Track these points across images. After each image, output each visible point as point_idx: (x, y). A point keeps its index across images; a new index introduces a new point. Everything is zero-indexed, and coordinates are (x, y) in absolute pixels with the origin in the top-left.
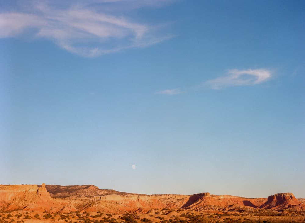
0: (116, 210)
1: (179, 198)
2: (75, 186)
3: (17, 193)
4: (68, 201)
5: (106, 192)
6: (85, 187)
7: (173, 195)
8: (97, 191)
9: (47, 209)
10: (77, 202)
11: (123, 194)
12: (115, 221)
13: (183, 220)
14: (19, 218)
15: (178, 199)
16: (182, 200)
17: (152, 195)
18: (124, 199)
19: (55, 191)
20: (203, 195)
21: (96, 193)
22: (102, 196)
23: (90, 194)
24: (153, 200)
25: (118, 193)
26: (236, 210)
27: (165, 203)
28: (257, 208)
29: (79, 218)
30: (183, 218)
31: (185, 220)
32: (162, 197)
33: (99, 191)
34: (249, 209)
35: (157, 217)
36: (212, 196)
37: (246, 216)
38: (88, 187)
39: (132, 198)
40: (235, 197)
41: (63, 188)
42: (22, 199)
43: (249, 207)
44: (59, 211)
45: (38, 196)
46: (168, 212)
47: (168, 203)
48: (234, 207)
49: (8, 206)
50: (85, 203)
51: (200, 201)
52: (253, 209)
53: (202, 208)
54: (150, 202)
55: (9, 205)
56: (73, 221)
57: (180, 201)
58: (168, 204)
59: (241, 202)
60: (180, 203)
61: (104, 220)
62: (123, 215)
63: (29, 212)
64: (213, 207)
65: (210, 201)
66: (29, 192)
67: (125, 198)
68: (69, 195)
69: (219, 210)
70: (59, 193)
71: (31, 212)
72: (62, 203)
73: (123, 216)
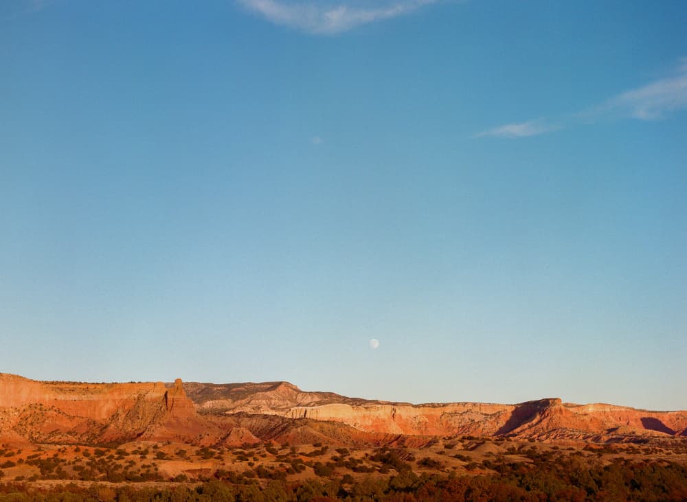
0: (345, 440)
1: (490, 412)
2: (244, 384)
3: (119, 402)
4: (234, 420)
5: (316, 399)
6: (269, 386)
7: (474, 404)
8: (297, 396)
9: (189, 437)
10: (254, 421)
11: (356, 402)
12: (359, 465)
13: (516, 461)
14: (145, 457)
15: (485, 415)
16: (497, 416)
17: (424, 406)
18: (360, 414)
19: (200, 398)
20: (546, 403)
21: (295, 401)
22: (309, 408)
23: (281, 403)
24: (427, 416)
25: (344, 400)
26: (625, 439)
27: (455, 422)
28: (677, 434)
29: (277, 457)
30: (516, 458)
31: (522, 463)
32: (449, 410)
33: (300, 395)
34: (658, 437)
35: (454, 455)
36: (566, 405)
37: (656, 453)
38: (275, 386)
39: (378, 412)
40: (623, 410)
41: (219, 388)
42: (132, 414)
43: (656, 433)
44: (217, 441)
45: (167, 409)
46: (475, 444)
47: (462, 424)
48: (620, 432)
49: (101, 430)
50: (273, 424)
51: (538, 417)
52: (668, 437)
53: (545, 436)
54: (421, 420)
55: (104, 428)
56: (265, 464)
57: (491, 418)
58: (463, 427)
59: (636, 420)
60: (492, 423)
61: (335, 462)
62: (375, 451)
63: (160, 445)
64: (570, 433)
65: (562, 418)
66: (146, 398)
67: (362, 411)
68: (232, 406)
69: (584, 439)
70: (211, 402)
71: (164, 445)
72: (222, 425)
73: (375, 453)
